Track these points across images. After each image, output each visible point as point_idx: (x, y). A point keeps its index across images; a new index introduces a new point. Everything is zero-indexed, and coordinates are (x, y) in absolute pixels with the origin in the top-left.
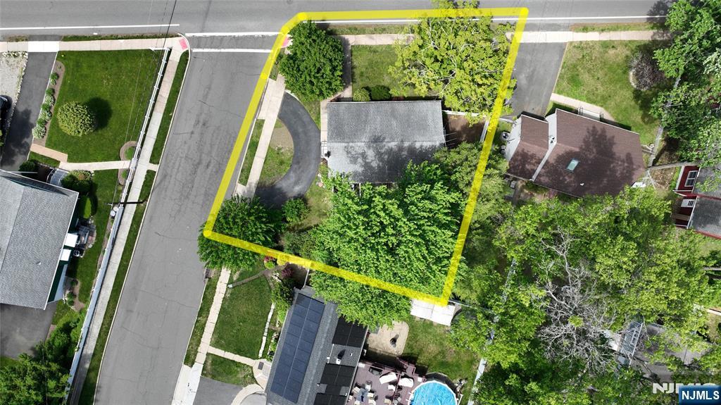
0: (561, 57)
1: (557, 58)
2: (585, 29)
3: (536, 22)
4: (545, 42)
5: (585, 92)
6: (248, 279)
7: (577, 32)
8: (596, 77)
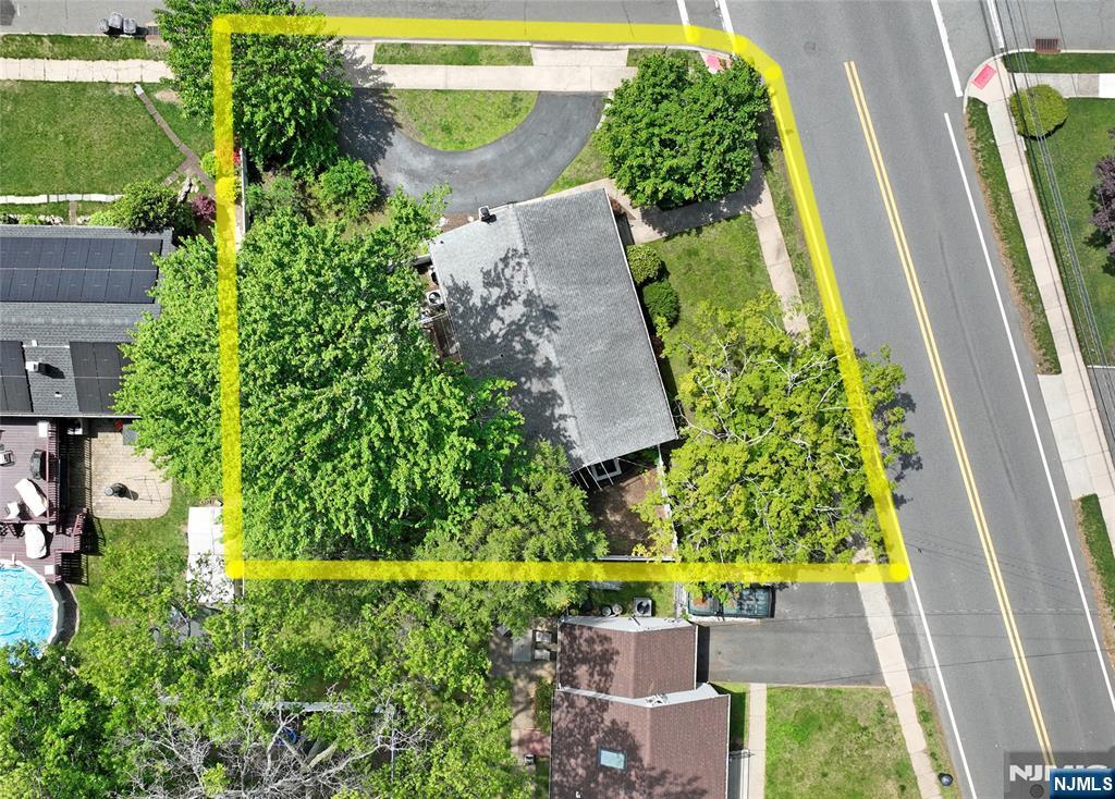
0: (850, 680)
1: (846, 672)
2: (925, 717)
3: (911, 605)
4: (874, 637)
5: (788, 756)
6: (165, 125)
7: (915, 701)
8: (826, 770)
